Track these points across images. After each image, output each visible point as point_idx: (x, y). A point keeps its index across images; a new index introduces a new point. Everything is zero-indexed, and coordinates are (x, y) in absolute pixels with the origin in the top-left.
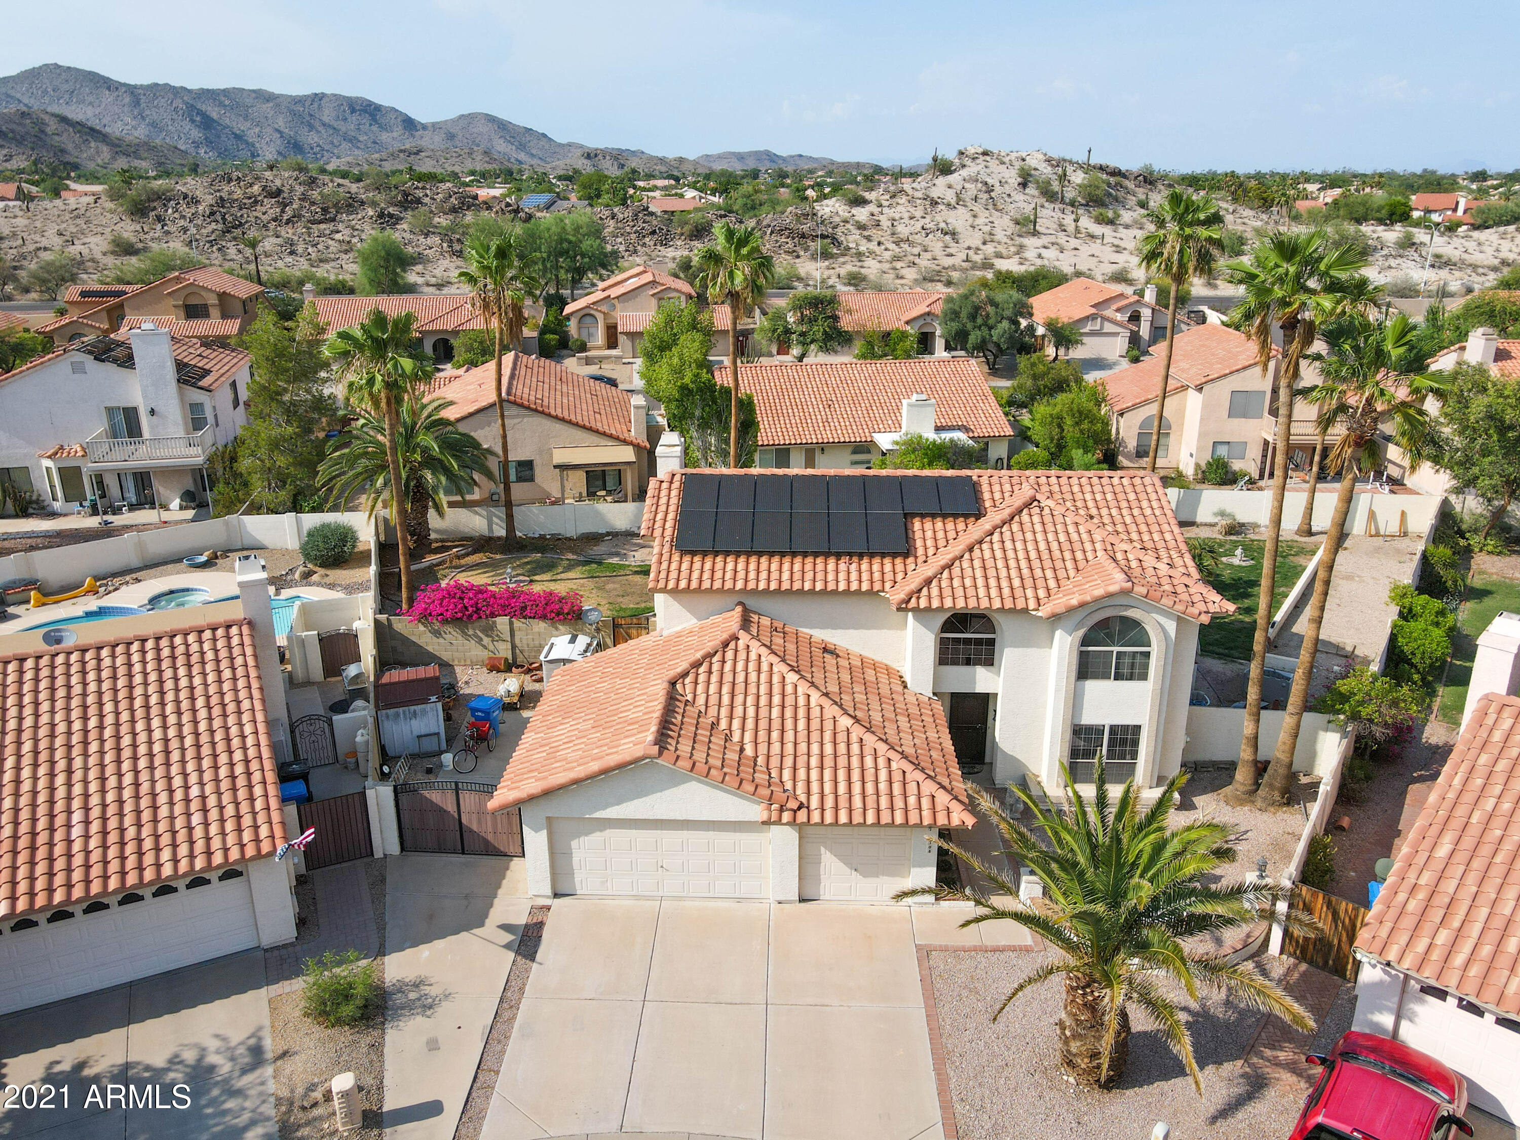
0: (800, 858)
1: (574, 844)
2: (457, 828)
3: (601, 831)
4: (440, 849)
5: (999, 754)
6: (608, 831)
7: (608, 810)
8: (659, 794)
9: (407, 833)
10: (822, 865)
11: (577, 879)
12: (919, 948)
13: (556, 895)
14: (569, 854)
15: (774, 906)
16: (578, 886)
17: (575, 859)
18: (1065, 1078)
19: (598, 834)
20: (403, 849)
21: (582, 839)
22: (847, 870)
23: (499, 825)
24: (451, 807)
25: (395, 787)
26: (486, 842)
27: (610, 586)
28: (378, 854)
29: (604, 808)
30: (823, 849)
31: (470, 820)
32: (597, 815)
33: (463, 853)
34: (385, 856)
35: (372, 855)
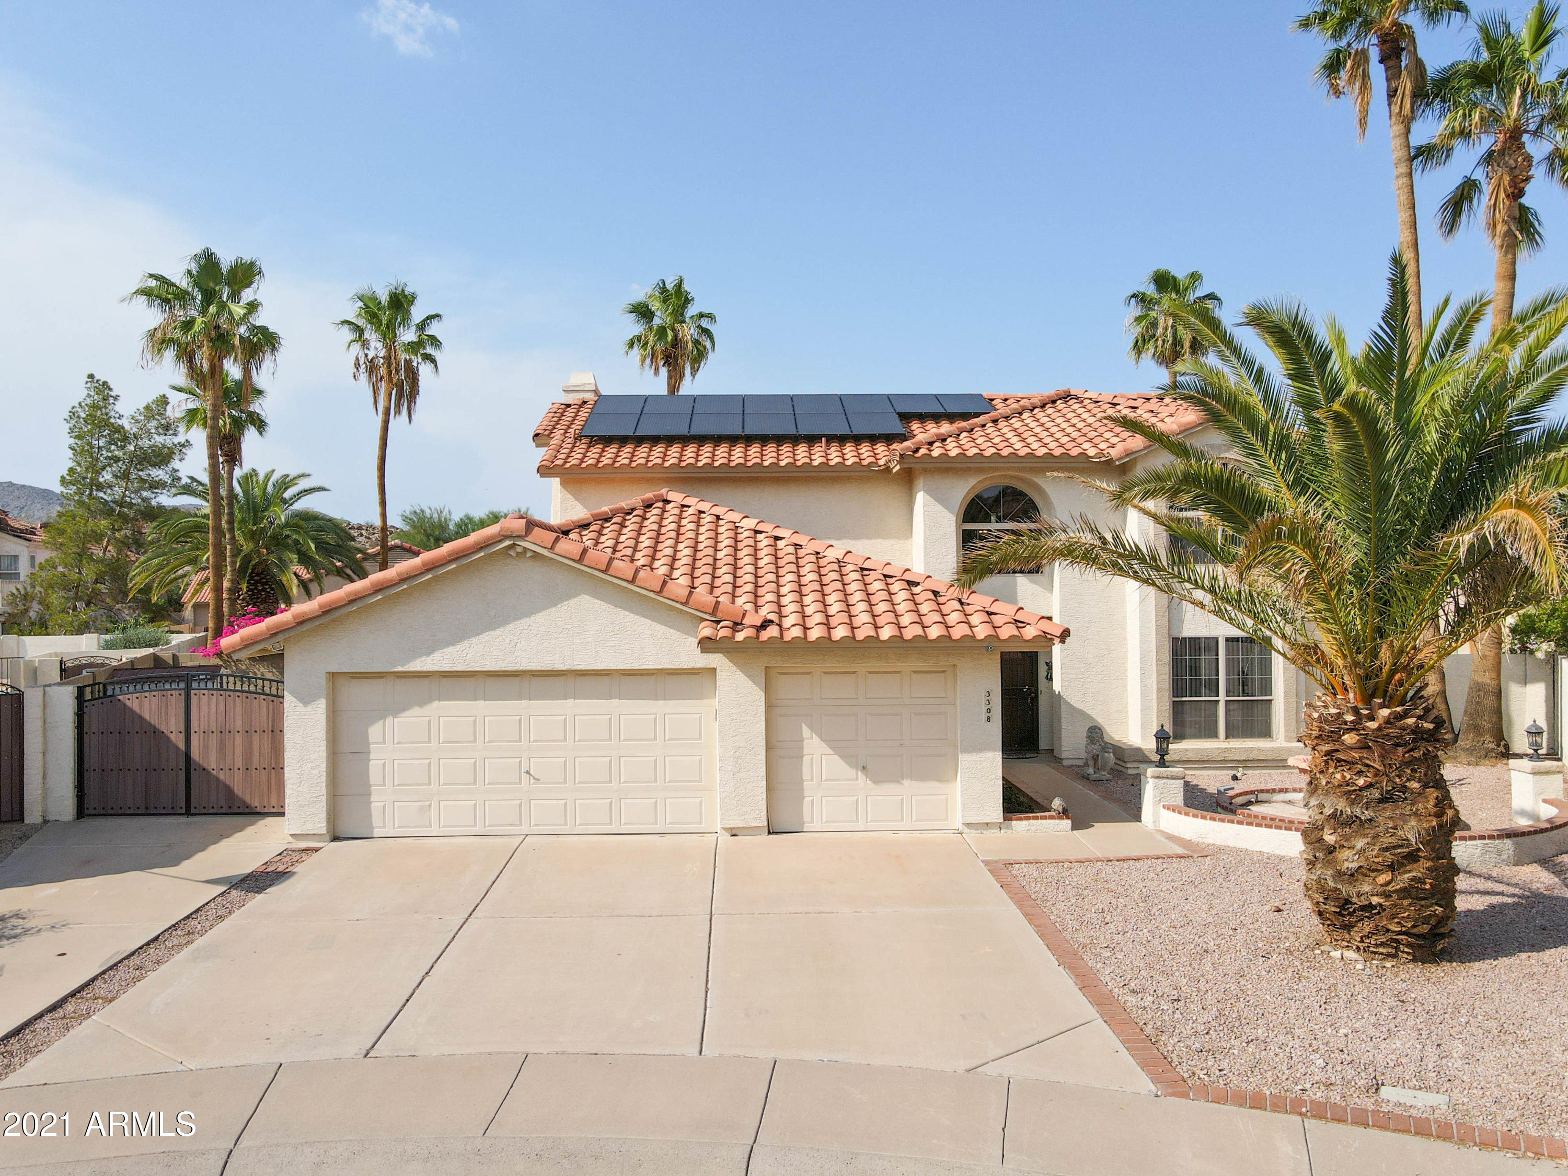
0: (769, 747)
1: (374, 732)
2: (182, 765)
3: (422, 703)
4: (148, 811)
5: (1063, 709)
6: (436, 704)
7: (437, 655)
8: (525, 621)
9: (92, 779)
10: (806, 759)
11: (376, 807)
12: (988, 862)
13: (335, 839)
14: (363, 754)
15: (724, 838)
16: (376, 820)
17: (374, 766)
18: (1336, 954)
19: (416, 711)
20: (81, 812)
21: (389, 720)
22: (850, 772)
23: (256, 753)
24: (172, 727)
25: (81, 691)
26: (229, 791)
28: (33, 816)
29: (429, 651)
30: (806, 732)
31: (206, 747)
32: (417, 665)
33: (188, 813)
34: (46, 822)
35: (22, 820)
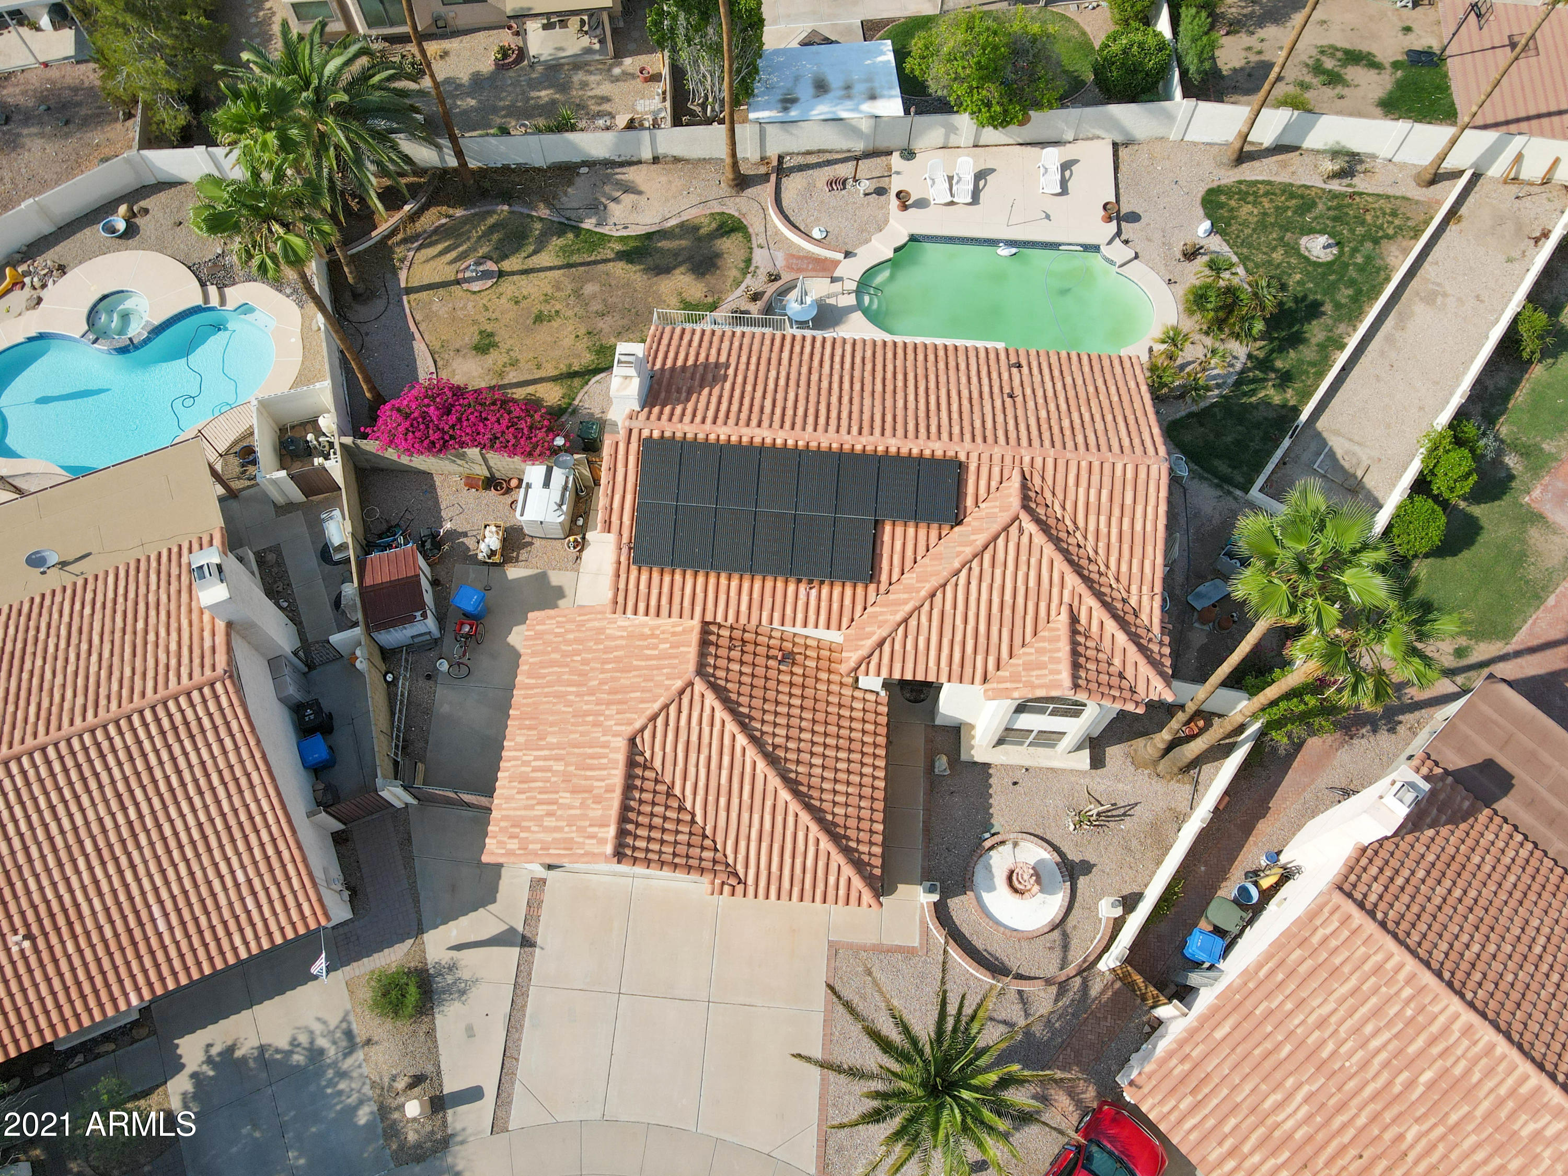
9: (422, 801)
12: (831, 944)
27: (590, 289)
34: (406, 806)
35: (396, 808)
